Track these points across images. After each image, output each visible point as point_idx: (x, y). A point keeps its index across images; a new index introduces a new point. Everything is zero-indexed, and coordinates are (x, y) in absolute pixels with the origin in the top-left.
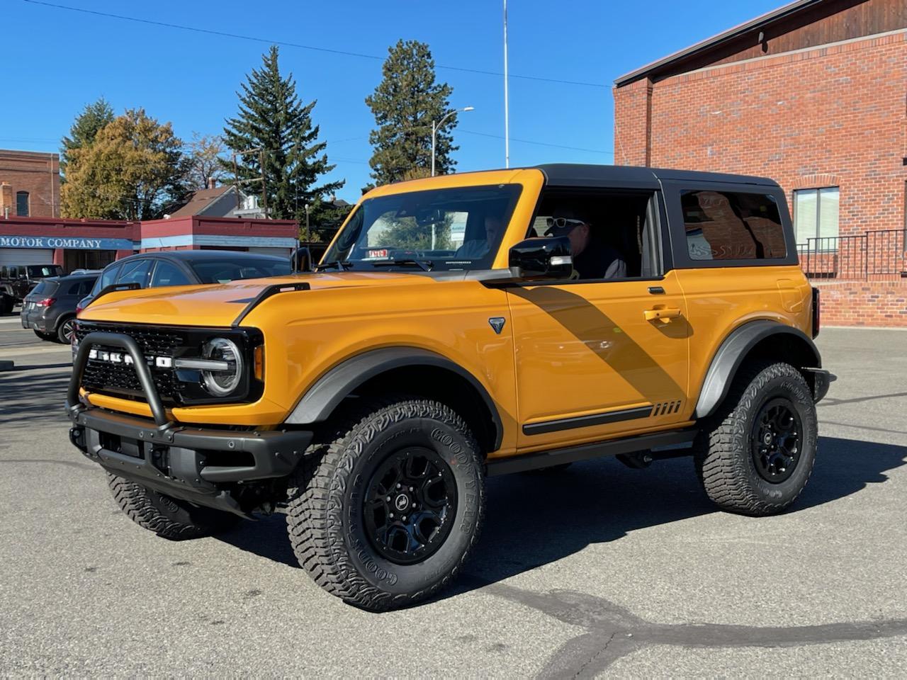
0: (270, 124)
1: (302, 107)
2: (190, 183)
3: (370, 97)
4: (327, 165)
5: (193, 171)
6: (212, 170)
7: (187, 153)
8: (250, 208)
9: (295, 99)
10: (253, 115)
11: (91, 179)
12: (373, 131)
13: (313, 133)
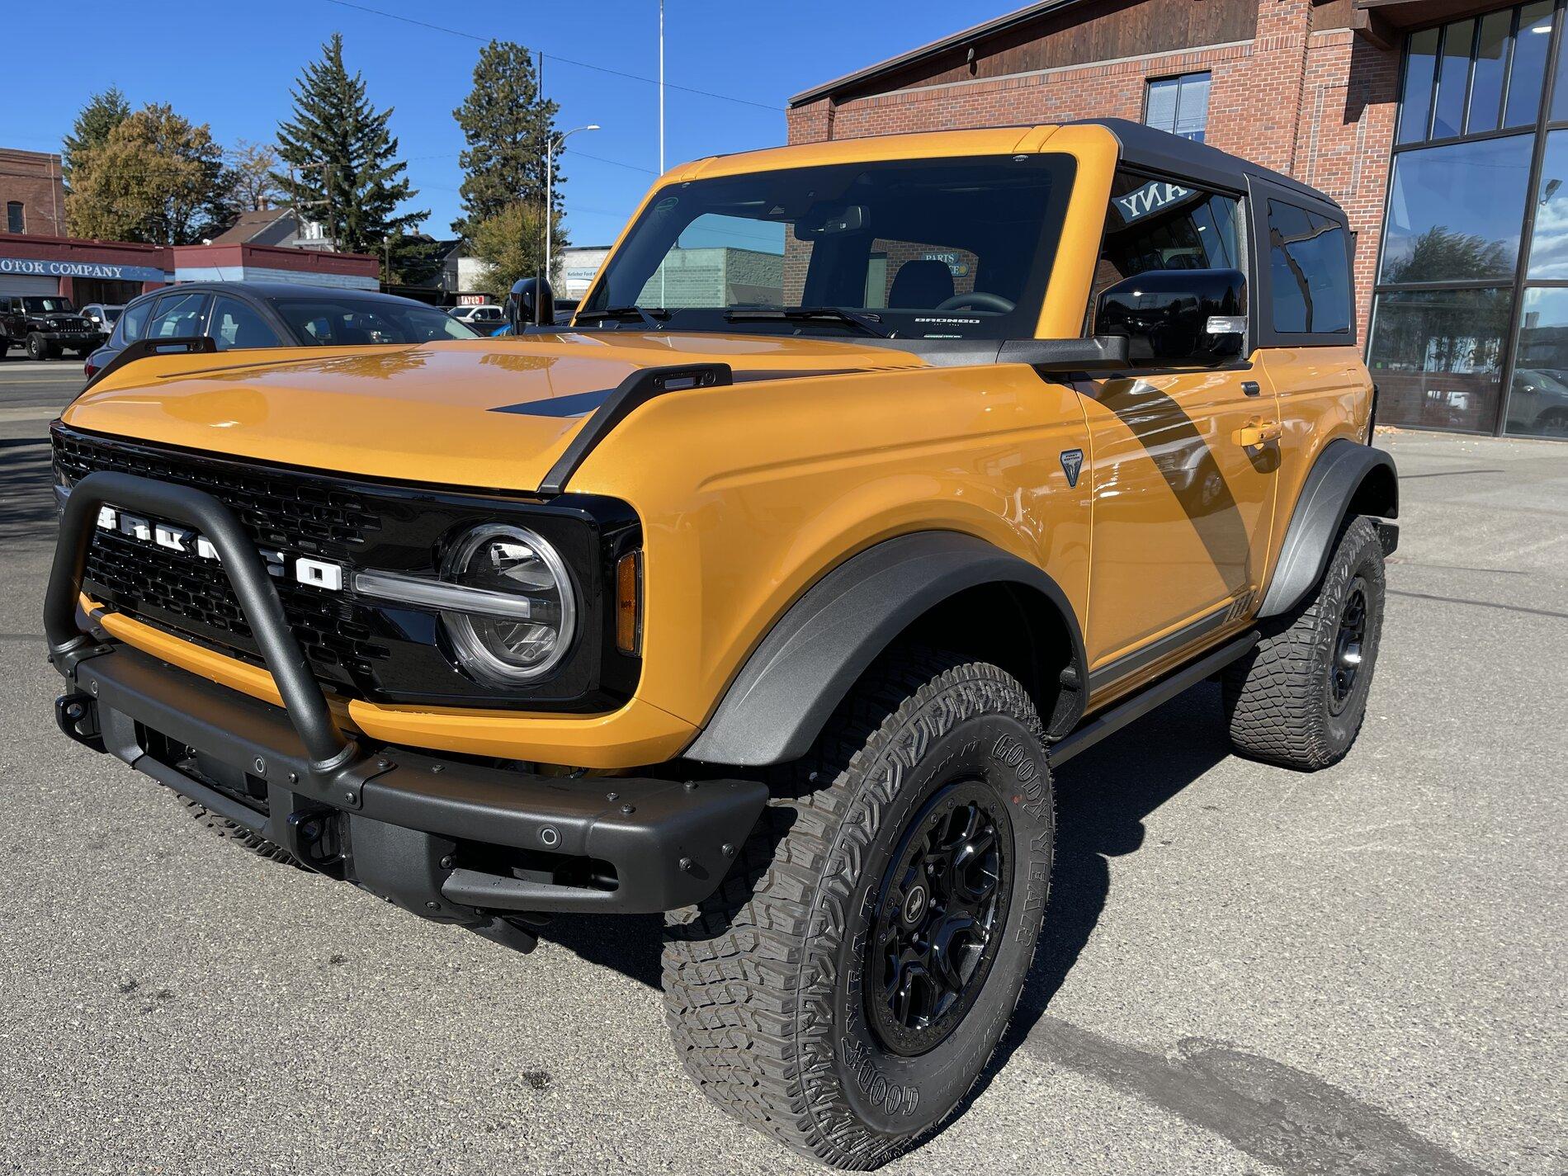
0: (335, 134)
1: (375, 115)
2: (234, 202)
3: (459, 110)
4: (408, 191)
5: (238, 188)
6: (262, 188)
7: (229, 164)
8: (315, 237)
9: (365, 104)
10: (313, 121)
11: (105, 190)
12: (463, 152)
13: (391, 148)
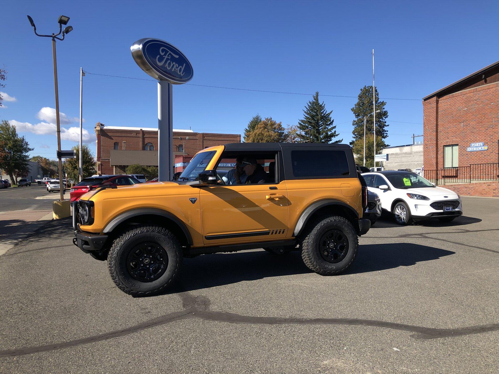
0: (315, 120)
1: (327, 113)
3: (353, 108)
4: (336, 134)
5: (288, 139)
6: (294, 138)
7: (286, 132)
10: (309, 117)
12: (354, 120)
13: (331, 122)
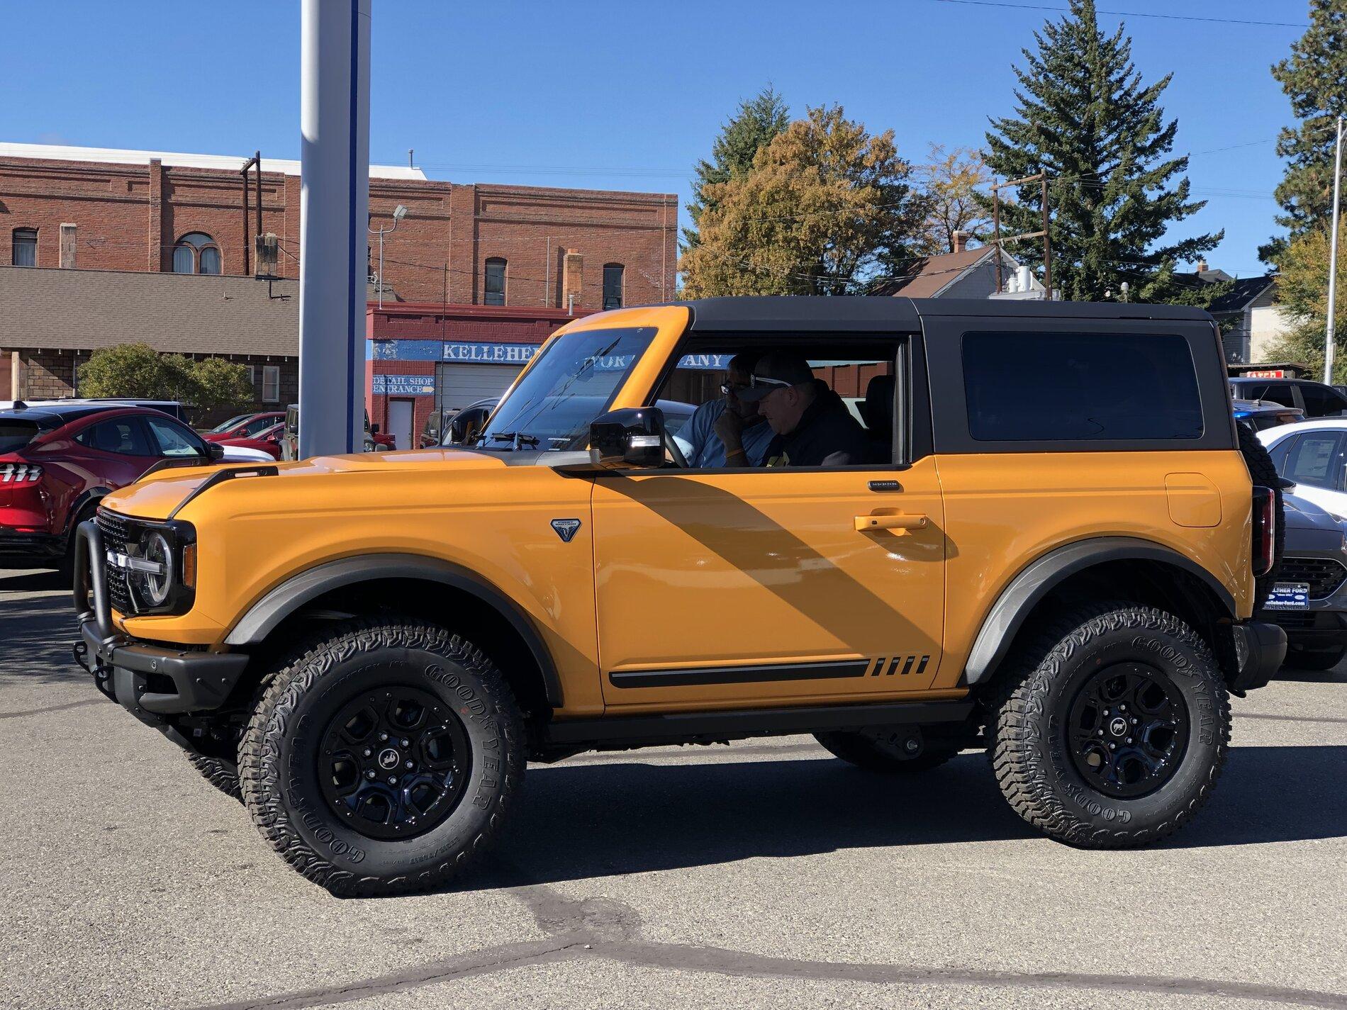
0: (1074, 125)
1: (1141, 88)
2: (920, 242)
3: (1283, 64)
4: (1188, 202)
5: (930, 220)
6: (963, 218)
7: (917, 186)
8: (1020, 289)
9: (1128, 73)
10: (1043, 109)
11: (741, 239)
12: (1285, 129)
13: (1164, 137)
